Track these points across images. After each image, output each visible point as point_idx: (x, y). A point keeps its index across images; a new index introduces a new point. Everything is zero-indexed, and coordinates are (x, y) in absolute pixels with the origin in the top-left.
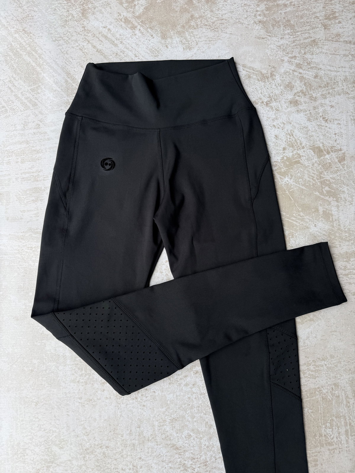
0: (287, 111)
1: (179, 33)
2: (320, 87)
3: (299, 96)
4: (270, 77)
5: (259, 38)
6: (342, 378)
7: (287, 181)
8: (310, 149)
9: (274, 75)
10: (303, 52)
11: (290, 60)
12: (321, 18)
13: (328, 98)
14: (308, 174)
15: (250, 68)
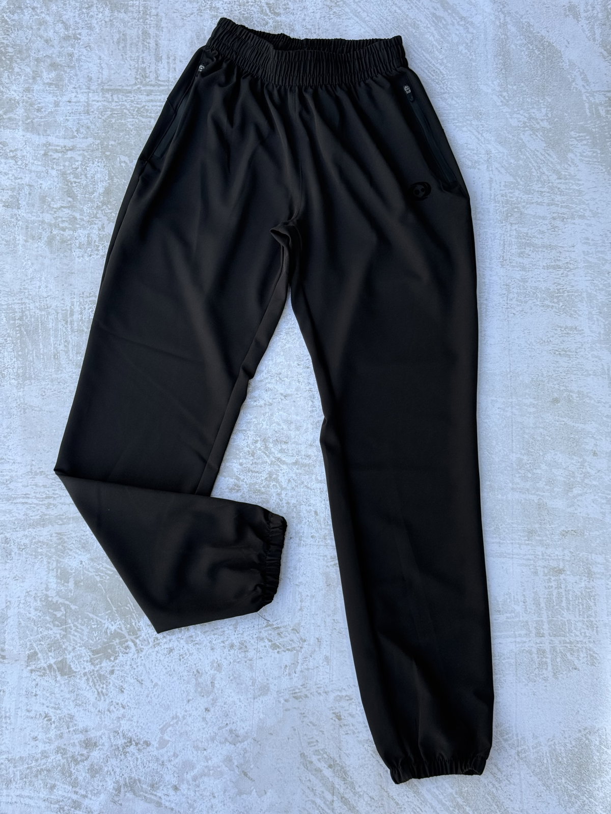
3: (82, 755)
4: (122, 786)
7: (112, 625)
8: (75, 672)
14: (83, 634)
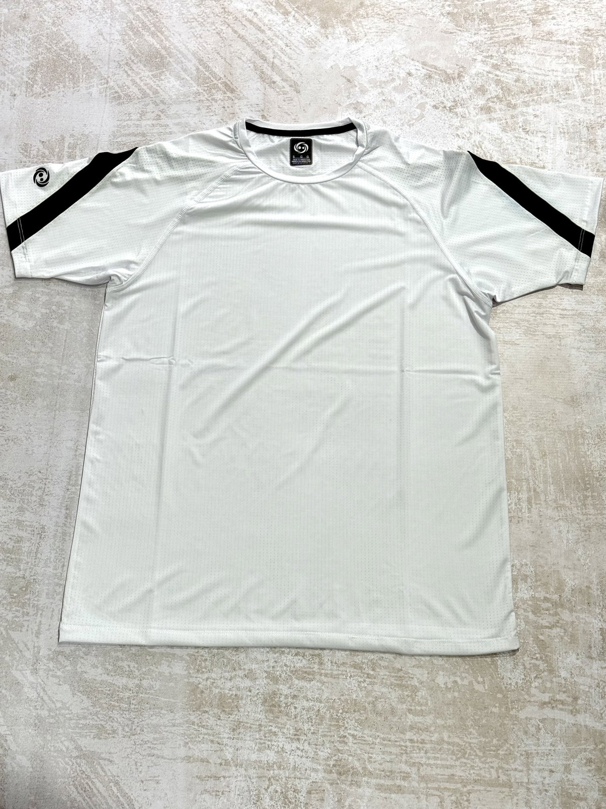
0: (476, 118)
1: (344, 22)
2: (521, 92)
5: (446, 32)
6: (527, 434)
9: (462, 76)
10: (502, 51)
11: (484, 59)
12: (529, 12)
13: (531, 107)
15: (431, 66)
